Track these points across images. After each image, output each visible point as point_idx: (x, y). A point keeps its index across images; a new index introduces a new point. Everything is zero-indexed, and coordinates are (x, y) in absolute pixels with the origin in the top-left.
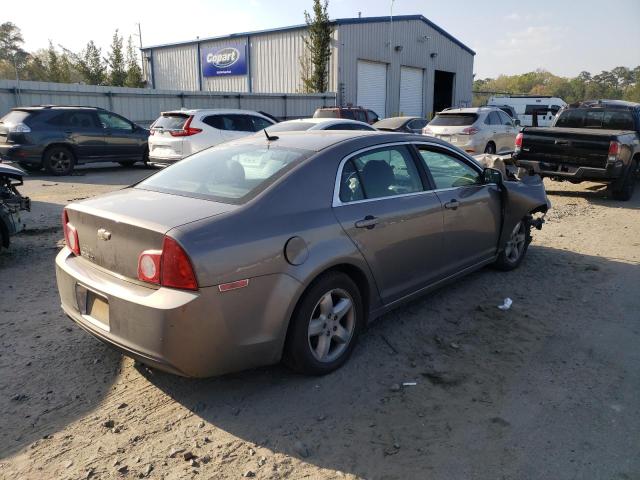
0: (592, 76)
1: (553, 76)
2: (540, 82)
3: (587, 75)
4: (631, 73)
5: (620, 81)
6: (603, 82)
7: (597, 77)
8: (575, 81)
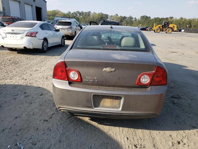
0: (71, 13)
1: (61, 12)
2: (57, 13)
3: (70, 12)
4: (81, 13)
5: (78, 15)
6: (74, 15)
7: (72, 13)
8: (67, 14)
